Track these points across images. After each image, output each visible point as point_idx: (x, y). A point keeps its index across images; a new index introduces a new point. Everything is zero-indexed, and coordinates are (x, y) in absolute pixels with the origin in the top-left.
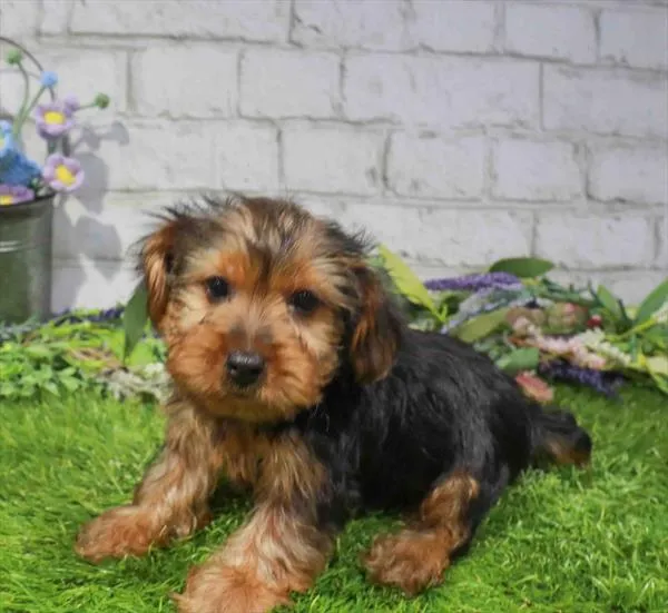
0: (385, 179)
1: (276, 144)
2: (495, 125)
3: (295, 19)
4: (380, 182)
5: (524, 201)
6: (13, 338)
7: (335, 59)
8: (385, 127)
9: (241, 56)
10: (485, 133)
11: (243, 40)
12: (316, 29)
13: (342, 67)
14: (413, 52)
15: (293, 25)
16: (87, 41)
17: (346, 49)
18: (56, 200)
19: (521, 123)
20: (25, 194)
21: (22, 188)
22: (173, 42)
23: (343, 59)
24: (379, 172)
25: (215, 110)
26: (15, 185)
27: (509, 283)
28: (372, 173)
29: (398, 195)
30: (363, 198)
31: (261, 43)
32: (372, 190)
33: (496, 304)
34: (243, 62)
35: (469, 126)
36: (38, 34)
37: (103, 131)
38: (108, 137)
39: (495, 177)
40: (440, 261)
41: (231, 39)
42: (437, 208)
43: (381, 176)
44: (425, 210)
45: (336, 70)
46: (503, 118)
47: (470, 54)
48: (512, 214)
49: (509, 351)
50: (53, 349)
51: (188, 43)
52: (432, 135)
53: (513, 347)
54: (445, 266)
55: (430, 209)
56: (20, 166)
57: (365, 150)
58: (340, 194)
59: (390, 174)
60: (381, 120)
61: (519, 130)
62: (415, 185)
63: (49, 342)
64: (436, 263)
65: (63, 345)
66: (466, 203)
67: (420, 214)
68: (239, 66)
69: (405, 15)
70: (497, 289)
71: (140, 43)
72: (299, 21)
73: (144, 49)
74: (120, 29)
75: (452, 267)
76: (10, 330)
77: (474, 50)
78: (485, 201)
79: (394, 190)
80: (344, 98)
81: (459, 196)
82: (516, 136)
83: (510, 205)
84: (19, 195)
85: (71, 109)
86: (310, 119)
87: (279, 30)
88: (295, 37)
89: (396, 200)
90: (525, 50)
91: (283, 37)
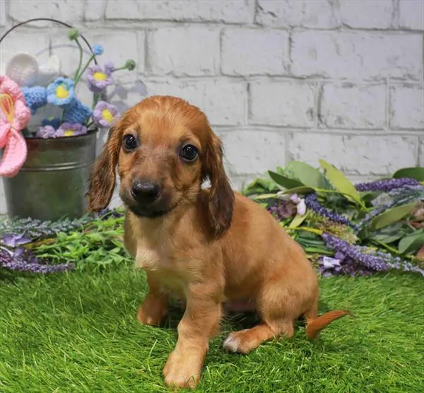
0: (319, 116)
1: (246, 93)
2: (393, 78)
3: (258, 8)
4: (316, 118)
5: (413, 129)
6: (76, 228)
7: (285, 34)
8: (320, 80)
9: (222, 33)
10: (386, 83)
11: (223, 22)
12: (272, 14)
13: (290, 39)
14: (337, 29)
15: (257, 12)
16: (117, 24)
17: (293, 27)
18: (98, 134)
19: (410, 76)
20: (81, 129)
21: (79, 125)
22: (175, 24)
23: (291, 34)
24: (315, 111)
25: (204, 71)
26: (74, 123)
27: (413, 185)
28: (311, 112)
29: (328, 127)
30: (305, 129)
31: (236, 24)
32: (310, 124)
33: (406, 199)
34: (223, 38)
35: (375, 79)
36: (84, 20)
37: (129, 86)
38: (133, 90)
39: (393, 114)
40: (357, 171)
41: (215, 22)
42: (355, 135)
43: (317, 114)
44: (346, 137)
45: (287, 41)
46: (398, 73)
47: (376, 29)
48: (404, 139)
49: (411, 231)
50: (104, 235)
51: (186, 24)
52: (351, 86)
53: (414, 229)
54: (360, 175)
55: (350, 136)
56: (78, 109)
57: (306, 97)
58: (289, 126)
59: (323, 113)
60: (317, 76)
61: (410, 81)
62: (340, 120)
63: (101, 231)
64: (354, 173)
65: (111, 232)
66: (374, 131)
67: (343, 139)
68: (221, 40)
69: (332, 4)
70: (407, 188)
71: (154, 25)
72: (261, 8)
73: (156, 29)
74: (141, 16)
75: (366, 175)
76: (73, 223)
77: (378, 27)
78: (387, 130)
79: (326, 124)
80: (292, 61)
81: (370, 127)
82: (407, 85)
83: (403, 132)
84: (77, 130)
85: (110, 70)
86: (269, 75)
87: (247, 15)
88: (258, 20)
89: (326, 130)
90: (413, 27)
91: (251, 20)
